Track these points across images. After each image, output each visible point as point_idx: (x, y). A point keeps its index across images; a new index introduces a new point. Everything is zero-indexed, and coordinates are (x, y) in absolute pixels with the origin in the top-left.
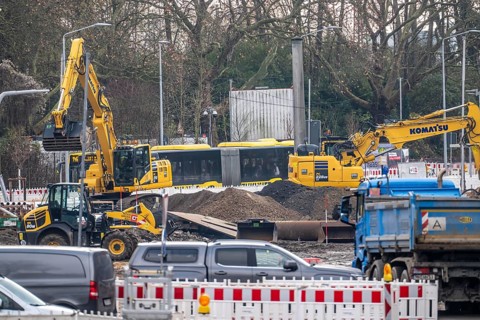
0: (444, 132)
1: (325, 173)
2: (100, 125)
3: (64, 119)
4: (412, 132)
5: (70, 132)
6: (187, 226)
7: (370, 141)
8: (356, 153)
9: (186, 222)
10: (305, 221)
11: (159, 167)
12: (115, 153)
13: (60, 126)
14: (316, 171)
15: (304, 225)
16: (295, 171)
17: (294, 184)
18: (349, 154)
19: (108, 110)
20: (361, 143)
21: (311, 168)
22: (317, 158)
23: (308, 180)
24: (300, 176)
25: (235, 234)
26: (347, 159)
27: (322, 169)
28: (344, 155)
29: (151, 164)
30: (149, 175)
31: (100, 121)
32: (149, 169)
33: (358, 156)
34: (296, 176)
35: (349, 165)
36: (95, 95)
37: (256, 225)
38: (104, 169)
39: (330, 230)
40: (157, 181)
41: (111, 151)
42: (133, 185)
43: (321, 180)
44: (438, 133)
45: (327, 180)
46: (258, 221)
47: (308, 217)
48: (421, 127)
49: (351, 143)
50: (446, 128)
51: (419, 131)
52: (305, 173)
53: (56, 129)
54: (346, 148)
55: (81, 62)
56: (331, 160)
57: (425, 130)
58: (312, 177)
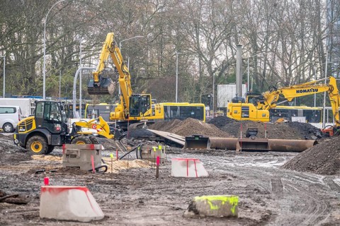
0: (315, 92)
1: (248, 113)
2: (122, 83)
3: (99, 77)
4: (297, 92)
5: (102, 84)
6: (158, 139)
7: (273, 96)
8: (265, 102)
9: (157, 136)
10: (231, 138)
11: (156, 107)
12: (130, 98)
13: (97, 80)
14: (242, 112)
15: (229, 140)
16: (231, 111)
17: (228, 118)
18: (261, 103)
19: (127, 74)
20: (269, 97)
21: (239, 110)
22: (243, 104)
23: (238, 117)
24: (233, 114)
25: (183, 143)
26: (260, 105)
27: (245, 111)
28: (259, 103)
29: (151, 105)
30: (150, 111)
31: (123, 80)
32: (150, 108)
33: (266, 104)
34: (231, 114)
35: (261, 109)
36: (120, 65)
37: (197, 139)
38: (125, 107)
39: (243, 144)
40: (154, 115)
41: (128, 97)
42: (139, 116)
43: (245, 117)
44: (312, 93)
45: (248, 117)
46: (198, 136)
47: (233, 136)
48: (303, 89)
49: (263, 97)
50: (317, 90)
51: (301, 91)
52: (236, 113)
53: (95, 82)
54: (260, 99)
55: (112, 45)
56: (251, 106)
57: (305, 91)
58: (240, 115)
